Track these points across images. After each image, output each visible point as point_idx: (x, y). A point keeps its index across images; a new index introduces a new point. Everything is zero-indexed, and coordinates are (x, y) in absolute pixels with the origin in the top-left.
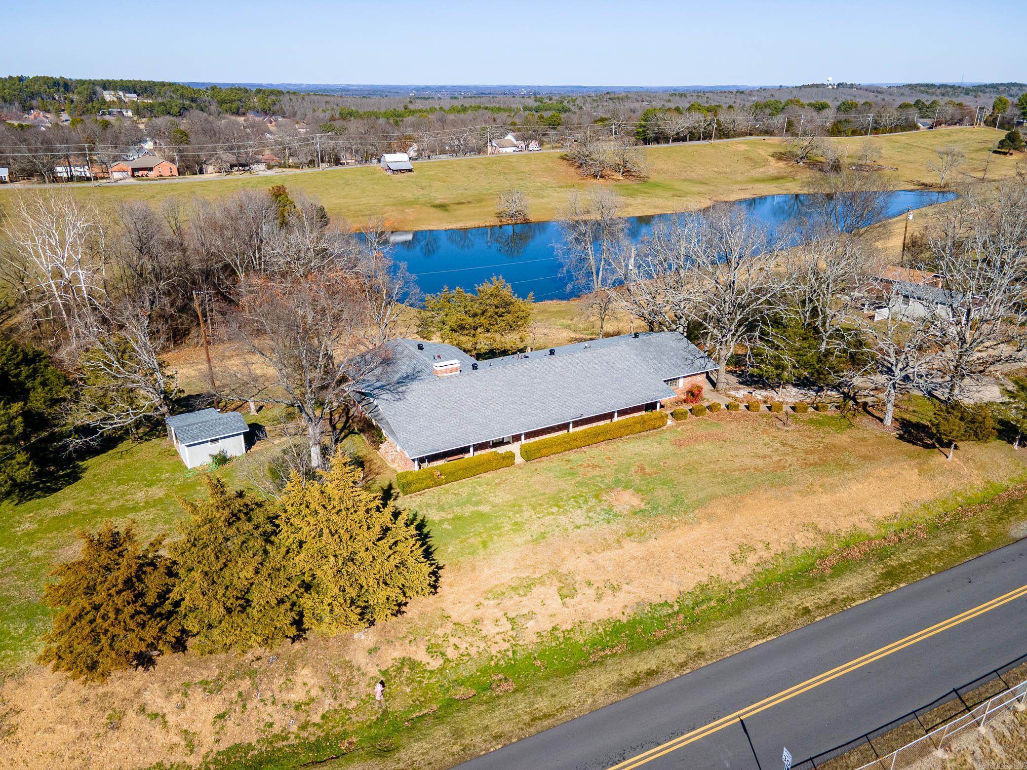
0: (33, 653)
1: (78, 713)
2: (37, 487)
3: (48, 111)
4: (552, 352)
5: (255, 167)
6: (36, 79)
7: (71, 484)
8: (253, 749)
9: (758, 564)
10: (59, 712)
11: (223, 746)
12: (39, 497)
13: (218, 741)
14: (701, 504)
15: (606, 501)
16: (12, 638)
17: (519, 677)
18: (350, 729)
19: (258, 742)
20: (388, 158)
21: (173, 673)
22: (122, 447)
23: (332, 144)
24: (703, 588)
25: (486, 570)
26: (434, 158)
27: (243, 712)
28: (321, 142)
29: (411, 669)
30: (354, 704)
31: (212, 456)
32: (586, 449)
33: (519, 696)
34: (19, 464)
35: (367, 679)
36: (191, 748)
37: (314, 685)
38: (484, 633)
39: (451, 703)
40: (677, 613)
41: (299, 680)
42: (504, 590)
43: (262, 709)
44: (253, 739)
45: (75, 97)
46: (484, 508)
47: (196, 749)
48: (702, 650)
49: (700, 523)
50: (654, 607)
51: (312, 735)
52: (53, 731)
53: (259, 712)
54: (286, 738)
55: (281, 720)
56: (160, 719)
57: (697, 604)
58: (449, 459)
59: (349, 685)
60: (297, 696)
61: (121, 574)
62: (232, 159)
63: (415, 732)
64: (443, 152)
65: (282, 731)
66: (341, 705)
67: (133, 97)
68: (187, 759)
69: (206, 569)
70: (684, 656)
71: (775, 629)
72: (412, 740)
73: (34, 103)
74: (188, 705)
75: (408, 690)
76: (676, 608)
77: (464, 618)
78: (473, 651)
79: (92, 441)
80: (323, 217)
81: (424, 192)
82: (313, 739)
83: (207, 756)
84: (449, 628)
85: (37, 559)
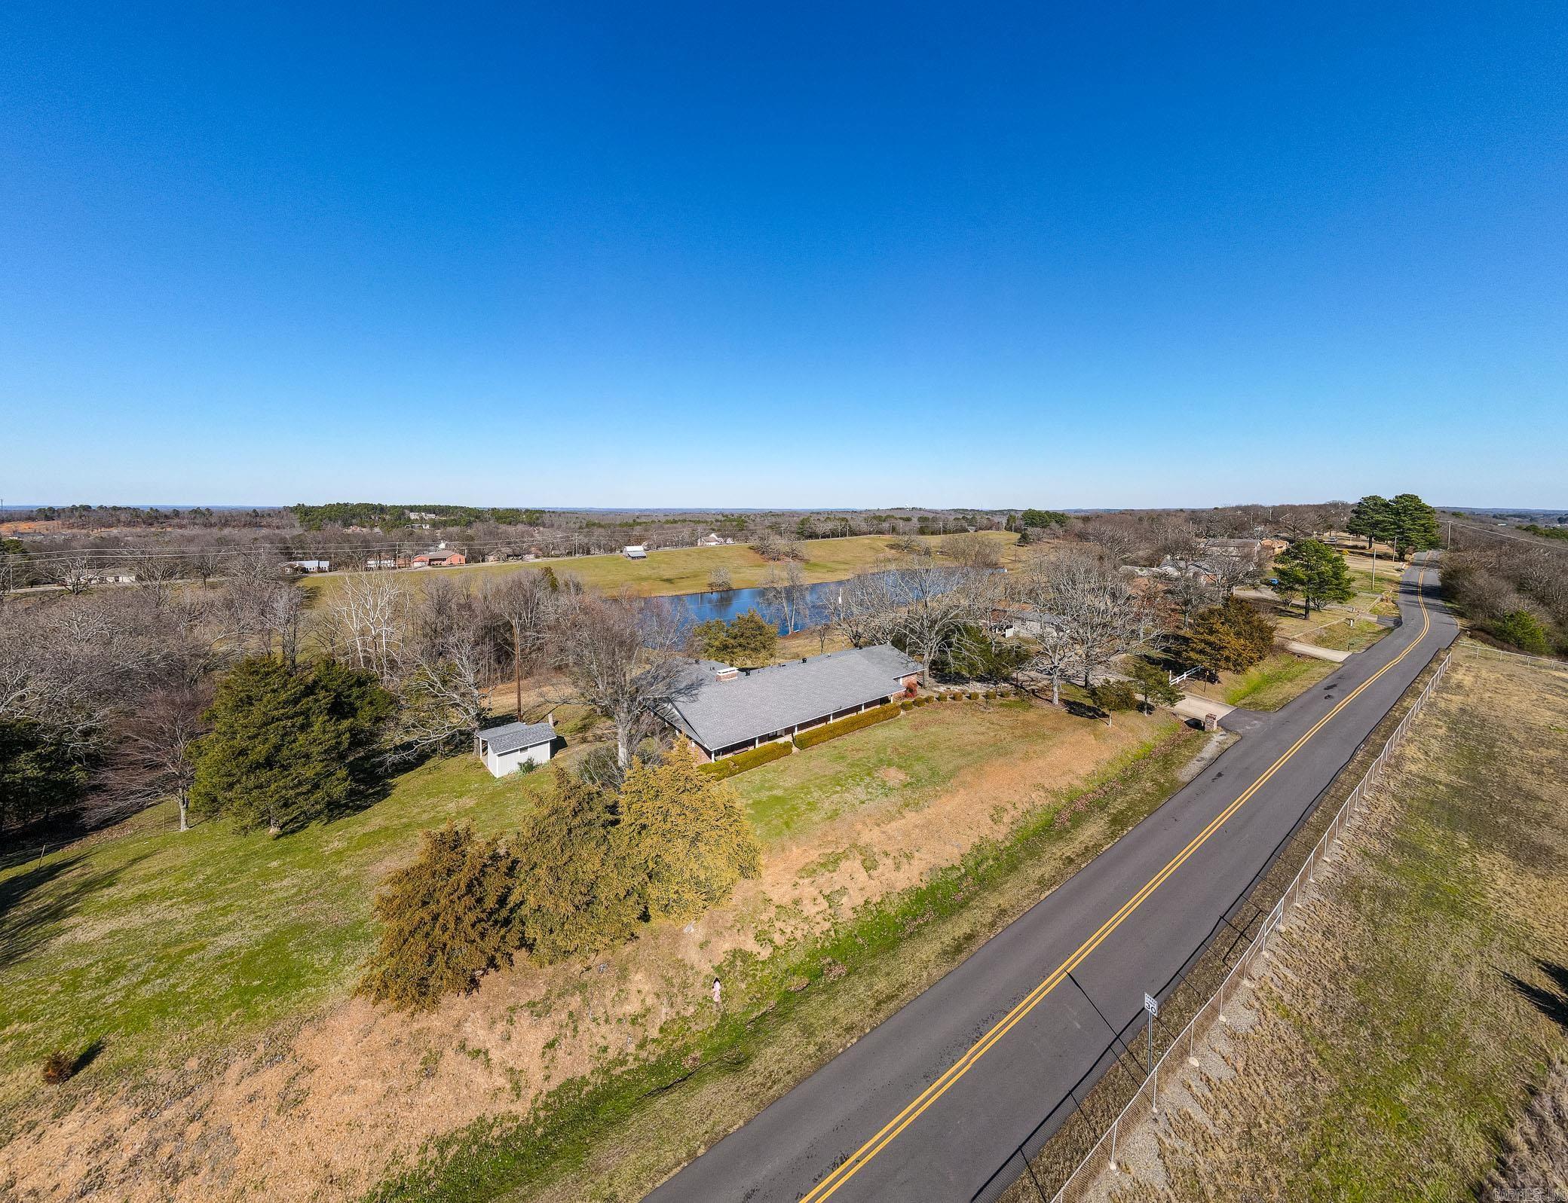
0: (340, 987)
1: (387, 1060)
2: (346, 806)
3: (364, 527)
4: (804, 661)
5: (526, 557)
6: (359, 505)
7: (380, 801)
8: (588, 1083)
9: (1012, 823)
10: (364, 1061)
11: (553, 1085)
12: (349, 815)
13: (547, 1078)
14: (952, 774)
15: (878, 777)
16: (316, 971)
17: (846, 959)
18: (691, 1041)
19: (592, 1073)
20: (629, 549)
21: (497, 996)
22: (430, 763)
23: (586, 541)
24: (978, 849)
25: (794, 848)
26: (660, 549)
27: (574, 1036)
28: (578, 539)
29: (744, 962)
30: (691, 1009)
31: (520, 764)
32: (845, 737)
33: (854, 978)
34: (338, 780)
35: (701, 978)
36: (517, 1090)
37: (648, 993)
38: (805, 914)
39: (787, 996)
40: (965, 875)
41: (633, 988)
42: (815, 868)
43: (595, 1031)
44: (585, 1069)
45: (388, 517)
46: (779, 792)
47: (523, 1093)
48: (1002, 906)
49: (958, 791)
50: (945, 871)
51: (652, 1054)
52: (355, 1090)
53: (592, 1035)
54: (623, 1063)
55: (616, 1039)
56: (482, 1056)
57: (978, 864)
58: (736, 752)
59: (684, 988)
60: (632, 1007)
61: (463, 877)
62: (509, 551)
63: (761, 1036)
64: (665, 546)
65: (619, 1054)
66: (678, 1013)
67: (433, 516)
68: (513, 1108)
69: (551, 864)
70: (990, 915)
71: (1053, 881)
72: (762, 1046)
73: (354, 521)
74: (514, 1035)
75: (744, 986)
76: (963, 871)
77: (785, 900)
78: (798, 934)
79: (408, 756)
80: (578, 588)
81: (655, 571)
82: (653, 1059)
83: (536, 1100)
84: (772, 912)
85: (347, 878)
